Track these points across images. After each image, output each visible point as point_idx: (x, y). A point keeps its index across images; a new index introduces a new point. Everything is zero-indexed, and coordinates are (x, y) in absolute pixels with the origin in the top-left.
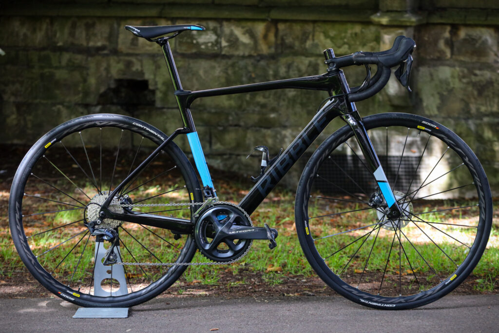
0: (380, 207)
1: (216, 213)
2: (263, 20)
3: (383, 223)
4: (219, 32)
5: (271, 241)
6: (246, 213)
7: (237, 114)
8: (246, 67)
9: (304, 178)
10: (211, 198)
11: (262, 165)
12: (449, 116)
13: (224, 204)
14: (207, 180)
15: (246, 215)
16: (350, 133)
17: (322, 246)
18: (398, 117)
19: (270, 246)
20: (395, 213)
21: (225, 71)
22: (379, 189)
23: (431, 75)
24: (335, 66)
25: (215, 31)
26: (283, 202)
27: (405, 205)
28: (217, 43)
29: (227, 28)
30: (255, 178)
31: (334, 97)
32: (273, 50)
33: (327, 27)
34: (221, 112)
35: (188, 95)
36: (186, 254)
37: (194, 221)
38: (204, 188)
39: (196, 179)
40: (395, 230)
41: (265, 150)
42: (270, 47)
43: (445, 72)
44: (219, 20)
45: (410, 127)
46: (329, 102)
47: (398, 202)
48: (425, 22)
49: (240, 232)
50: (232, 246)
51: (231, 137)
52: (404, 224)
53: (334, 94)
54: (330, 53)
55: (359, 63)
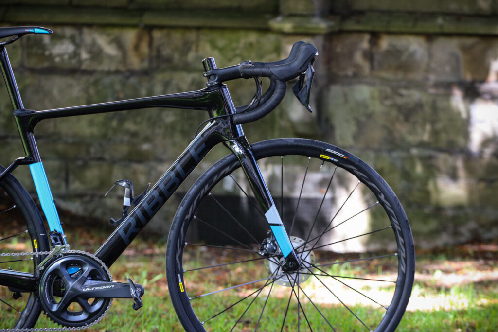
0: (273, 257)
1: (67, 265)
2: (134, 26)
3: (277, 277)
4: (78, 40)
5: (136, 299)
6: (103, 265)
7: (101, 145)
8: (112, 85)
9: (178, 220)
10: (59, 246)
11: (124, 204)
12: (367, 148)
13: (76, 254)
14: (54, 223)
15: (103, 268)
16: (236, 164)
17: (204, 309)
18: (295, 144)
19: (134, 306)
20: (292, 264)
21: (86, 90)
22: (272, 235)
23: (345, 96)
24: (216, 79)
25: (72, 39)
26: (157, 255)
27: (305, 254)
28: (76, 54)
29: (89, 36)
30: (115, 220)
31: (216, 119)
32: (146, 64)
33: (215, 35)
34: (80, 142)
35: (31, 116)
36: (27, 317)
37: (38, 275)
38: (51, 233)
39: (41, 223)
40: (292, 286)
41: (129, 186)
42: (142, 60)
43: (363, 92)
44: (79, 26)
45: (311, 157)
46: (209, 125)
47: (295, 250)
48: (337, 28)
49: (96, 288)
50: (86, 307)
51: (93, 174)
52: (304, 278)
53: (215, 115)
54: (211, 63)
55: (247, 76)
